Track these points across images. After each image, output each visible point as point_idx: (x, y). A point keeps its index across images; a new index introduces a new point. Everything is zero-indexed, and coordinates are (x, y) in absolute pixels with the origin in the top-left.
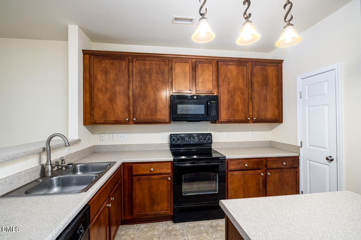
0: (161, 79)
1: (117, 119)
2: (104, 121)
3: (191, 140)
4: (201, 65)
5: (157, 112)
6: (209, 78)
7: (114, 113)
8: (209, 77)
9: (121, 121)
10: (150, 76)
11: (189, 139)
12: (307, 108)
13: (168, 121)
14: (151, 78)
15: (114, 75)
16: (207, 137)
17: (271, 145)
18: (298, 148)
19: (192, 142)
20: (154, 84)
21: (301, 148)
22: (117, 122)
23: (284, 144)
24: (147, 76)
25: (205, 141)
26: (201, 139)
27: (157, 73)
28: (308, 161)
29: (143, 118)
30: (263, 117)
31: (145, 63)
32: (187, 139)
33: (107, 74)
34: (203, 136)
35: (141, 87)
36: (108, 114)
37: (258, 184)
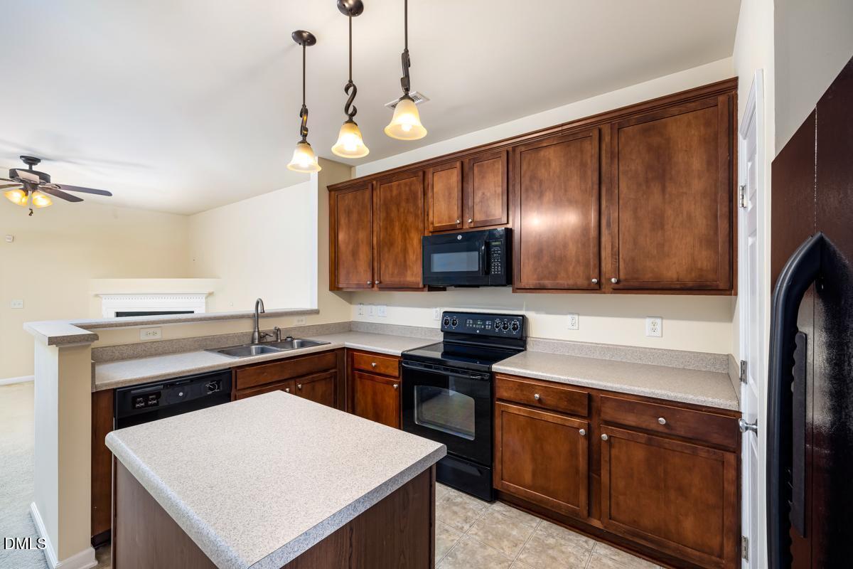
2: (347, 284)
3: (477, 326)
4: (477, 166)
6: (495, 191)
7: (357, 272)
8: (495, 187)
9: (363, 285)
10: (398, 205)
11: (473, 324)
13: (421, 286)
14: (398, 211)
15: (356, 215)
16: (510, 324)
17: (730, 369)
19: (478, 331)
20: (402, 219)
21: (743, 384)
24: (394, 208)
25: (505, 331)
26: (497, 327)
27: (407, 200)
30: (648, 276)
31: (392, 186)
32: (470, 324)
33: (350, 215)
34: (502, 320)
35: (386, 229)
36: (351, 275)
37: (573, 454)
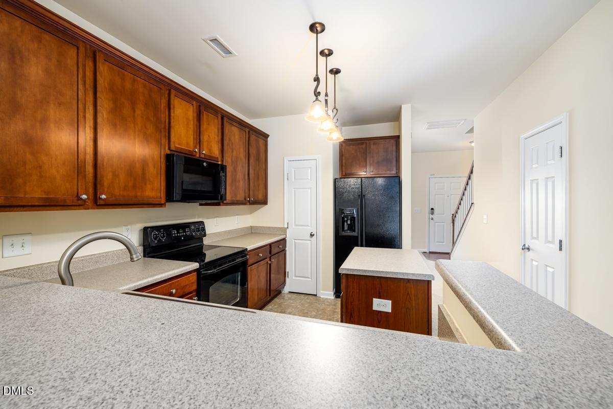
0: (152, 119)
1: (52, 196)
2: (6, 198)
3: (181, 234)
4: (206, 114)
5: (145, 184)
6: (215, 138)
7: (41, 177)
9: (65, 201)
10: (133, 105)
11: (177, 233)
12: (293, 190)
13: (163, 201)
15: (40, 72)
16: (200, 228)
17: (253, 231)
18: (284, 230)
19: (182, 238)
21: (287, 229)
22: (51, 204)
23: (269, 227)
24: (127, 104)
25: (198, 234)
26: (193, 232)
27: (146, 104)
28: (293, 241)
29: (118, 194)
30: (256, 198)
31: (124, 74)
32: (175, 234)
33: (18, 62)
34: (195, 226)
36: (20, 181)
